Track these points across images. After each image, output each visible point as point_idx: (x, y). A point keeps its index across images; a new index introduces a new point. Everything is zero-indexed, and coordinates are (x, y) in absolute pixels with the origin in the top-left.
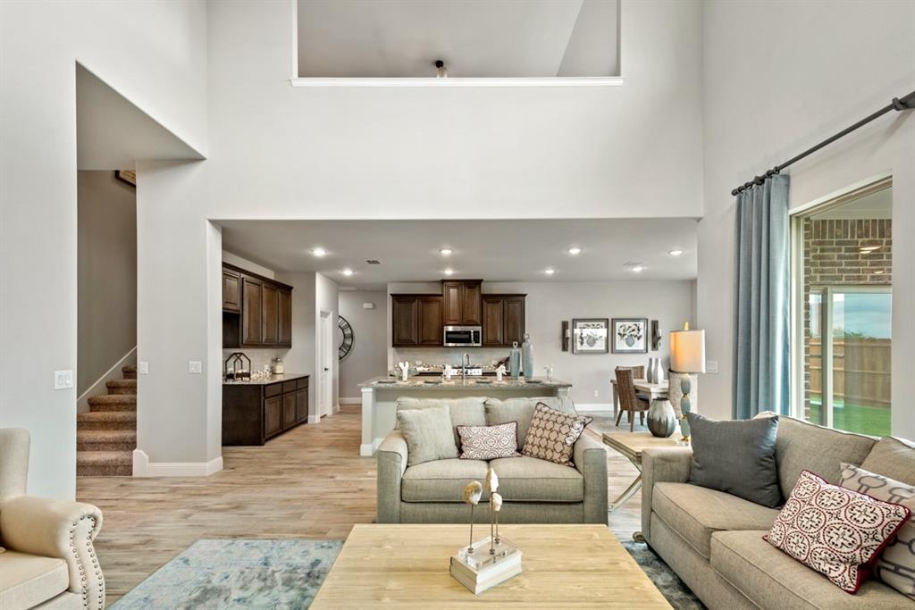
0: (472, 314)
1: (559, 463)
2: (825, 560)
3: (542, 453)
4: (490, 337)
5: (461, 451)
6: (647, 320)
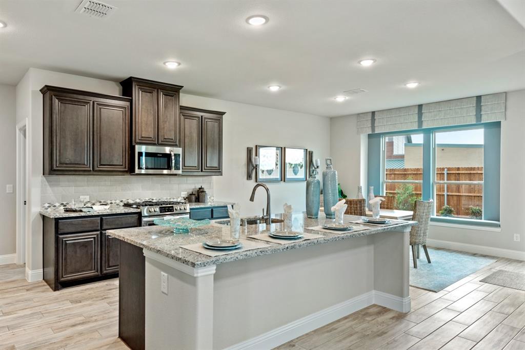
6: (307, 150)
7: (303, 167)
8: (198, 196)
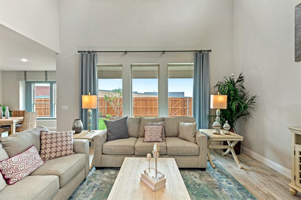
1: (69, 155)
3: (58, 154)
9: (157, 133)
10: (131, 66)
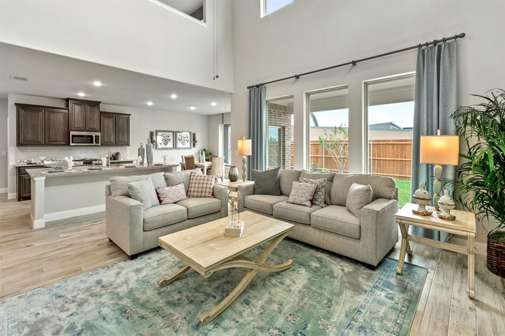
0: (93, 124)
1: (208, 197)
2: (305, 201)
3: (199, 194)
4: (106, 140)
5: (160, 202)
6: (191, 133)
7: (189, 142)
8: (115, 157)
9: (304, 193)
10: (308, 95)
